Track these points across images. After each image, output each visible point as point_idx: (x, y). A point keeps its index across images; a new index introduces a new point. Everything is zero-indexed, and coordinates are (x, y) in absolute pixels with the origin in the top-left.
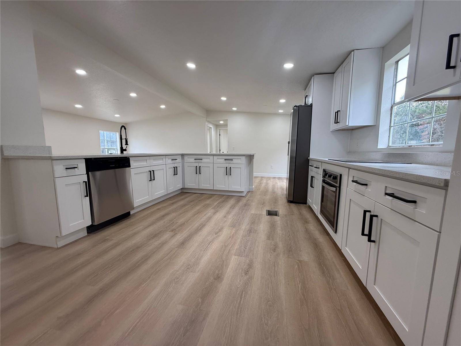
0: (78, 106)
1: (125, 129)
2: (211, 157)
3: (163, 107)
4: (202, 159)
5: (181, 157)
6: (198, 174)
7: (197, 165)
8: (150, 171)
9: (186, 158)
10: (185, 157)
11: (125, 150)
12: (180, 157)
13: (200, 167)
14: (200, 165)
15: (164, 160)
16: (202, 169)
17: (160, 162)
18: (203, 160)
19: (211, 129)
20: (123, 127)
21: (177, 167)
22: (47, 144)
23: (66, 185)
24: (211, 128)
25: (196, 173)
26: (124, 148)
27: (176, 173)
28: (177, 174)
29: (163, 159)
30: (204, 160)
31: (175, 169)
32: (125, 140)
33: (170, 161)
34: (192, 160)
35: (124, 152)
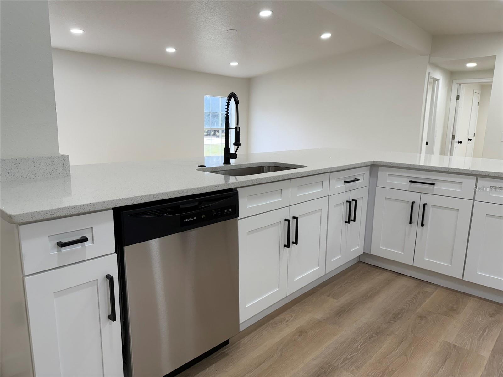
0: (171, 50)
1: (237, 102)
2: (470, 182)
3: (326, 36)
4: (433, 184)
5: (368, 172)
6: (414, 225)
7: (415, 197)
8: (289, 221)
9: (382, 174)
10: (379, 172)
11: (235, 156)
12: (366, 171)
13: (425, 205)
14: (425, 199)
15: (326, 183)
16: (429, 212)
17: (317, 191)
18: (436, 187)
19: (438, 84)
20: (233, 98)
21: (356, 201)
22: (62, 151)
23: (54, 293)
24: (438, 80)
25: (411, 223)
26: (232, 151)
27: (352, 218)
28: (354, 220)
29: (323, 181)
30: (440, 187)
31: (352, 204)
32: (234, 130)
33: (339, 186)
34: (403, 183)
35: (232, 161)
